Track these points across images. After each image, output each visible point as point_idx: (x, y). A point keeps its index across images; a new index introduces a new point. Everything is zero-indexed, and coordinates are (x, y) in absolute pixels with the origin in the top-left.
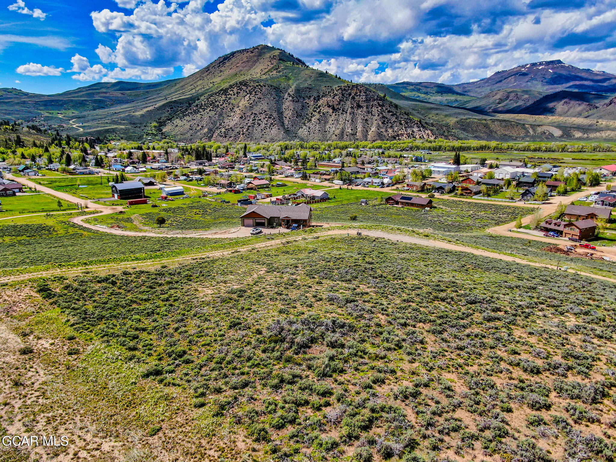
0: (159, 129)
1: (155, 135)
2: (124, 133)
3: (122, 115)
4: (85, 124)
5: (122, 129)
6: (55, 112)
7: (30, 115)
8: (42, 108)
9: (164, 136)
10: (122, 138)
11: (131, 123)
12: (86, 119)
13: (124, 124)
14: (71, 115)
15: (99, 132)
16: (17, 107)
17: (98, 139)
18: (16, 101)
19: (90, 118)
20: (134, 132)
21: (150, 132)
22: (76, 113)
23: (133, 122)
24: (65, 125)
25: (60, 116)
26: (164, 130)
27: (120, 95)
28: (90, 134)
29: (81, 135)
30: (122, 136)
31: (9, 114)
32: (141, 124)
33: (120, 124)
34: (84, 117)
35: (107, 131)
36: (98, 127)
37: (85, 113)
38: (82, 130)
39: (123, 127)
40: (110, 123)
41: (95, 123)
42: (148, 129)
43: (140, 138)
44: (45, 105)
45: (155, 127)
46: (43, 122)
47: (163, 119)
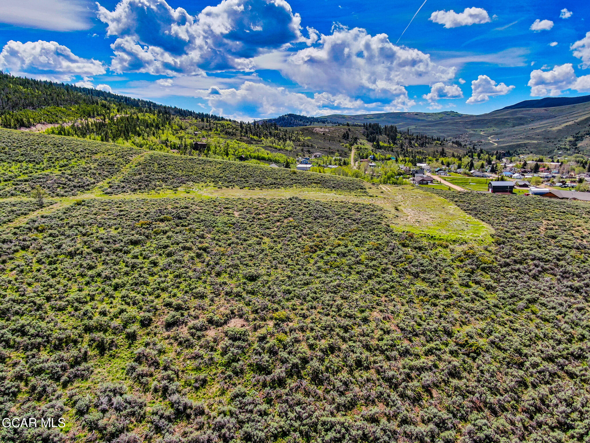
0: (574, 144)
1: (567, 150)
2: (535, 148)
3: (538, 131)
4: (500, 140)
5: (534, 143)
6: (478, 130)
7: (459, 133)
8: (469, 127)
9: (578, 150)
10: (531, 152)
11: (545, 138)
12: (503, 135)
13: (537, 139)
14: (492, 131)
15: (511, 147)
16: (450, 127)
17: (509, 152)
18: (451, 121)
19: (507, 134)
20: (546, 147)
21: (564, 147)
22: (497, 130)
23: (547, 137)
24: (483, 141)
25: (482, 133)
26: (579, 145)
27: (543, 111)
28: (502, 148)
29: (494, 149)
30: (531, 150)
31: (443, 132)
32: (555, 138)
33: (534, 139)
34: (501, 133)
35: (519, 146)
36: (511, 142)
37: (504, 130)
38: (496, 144)
39: (535, 142)
40: (524, 139)
41: (509, 139)
42: (562, 145)
43: (550, 152)
44: (472, 124)
45: (570, 142)
46: (466, 139)
47: (582, 133)
